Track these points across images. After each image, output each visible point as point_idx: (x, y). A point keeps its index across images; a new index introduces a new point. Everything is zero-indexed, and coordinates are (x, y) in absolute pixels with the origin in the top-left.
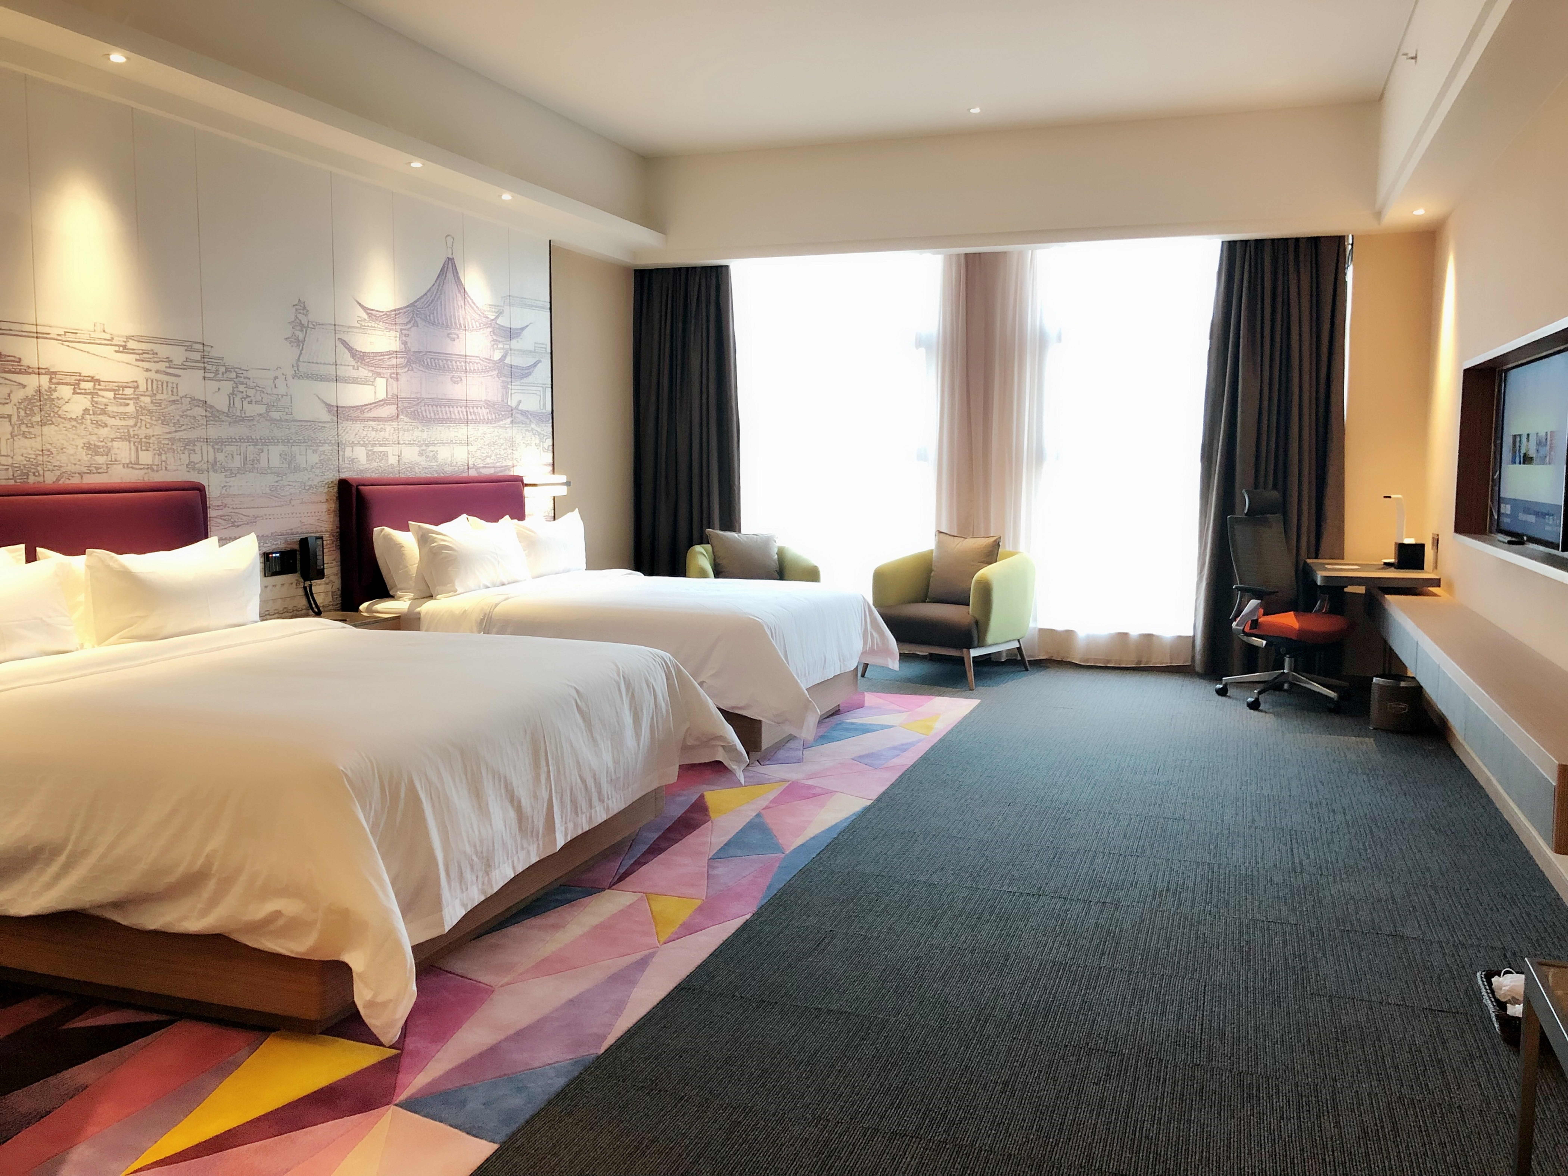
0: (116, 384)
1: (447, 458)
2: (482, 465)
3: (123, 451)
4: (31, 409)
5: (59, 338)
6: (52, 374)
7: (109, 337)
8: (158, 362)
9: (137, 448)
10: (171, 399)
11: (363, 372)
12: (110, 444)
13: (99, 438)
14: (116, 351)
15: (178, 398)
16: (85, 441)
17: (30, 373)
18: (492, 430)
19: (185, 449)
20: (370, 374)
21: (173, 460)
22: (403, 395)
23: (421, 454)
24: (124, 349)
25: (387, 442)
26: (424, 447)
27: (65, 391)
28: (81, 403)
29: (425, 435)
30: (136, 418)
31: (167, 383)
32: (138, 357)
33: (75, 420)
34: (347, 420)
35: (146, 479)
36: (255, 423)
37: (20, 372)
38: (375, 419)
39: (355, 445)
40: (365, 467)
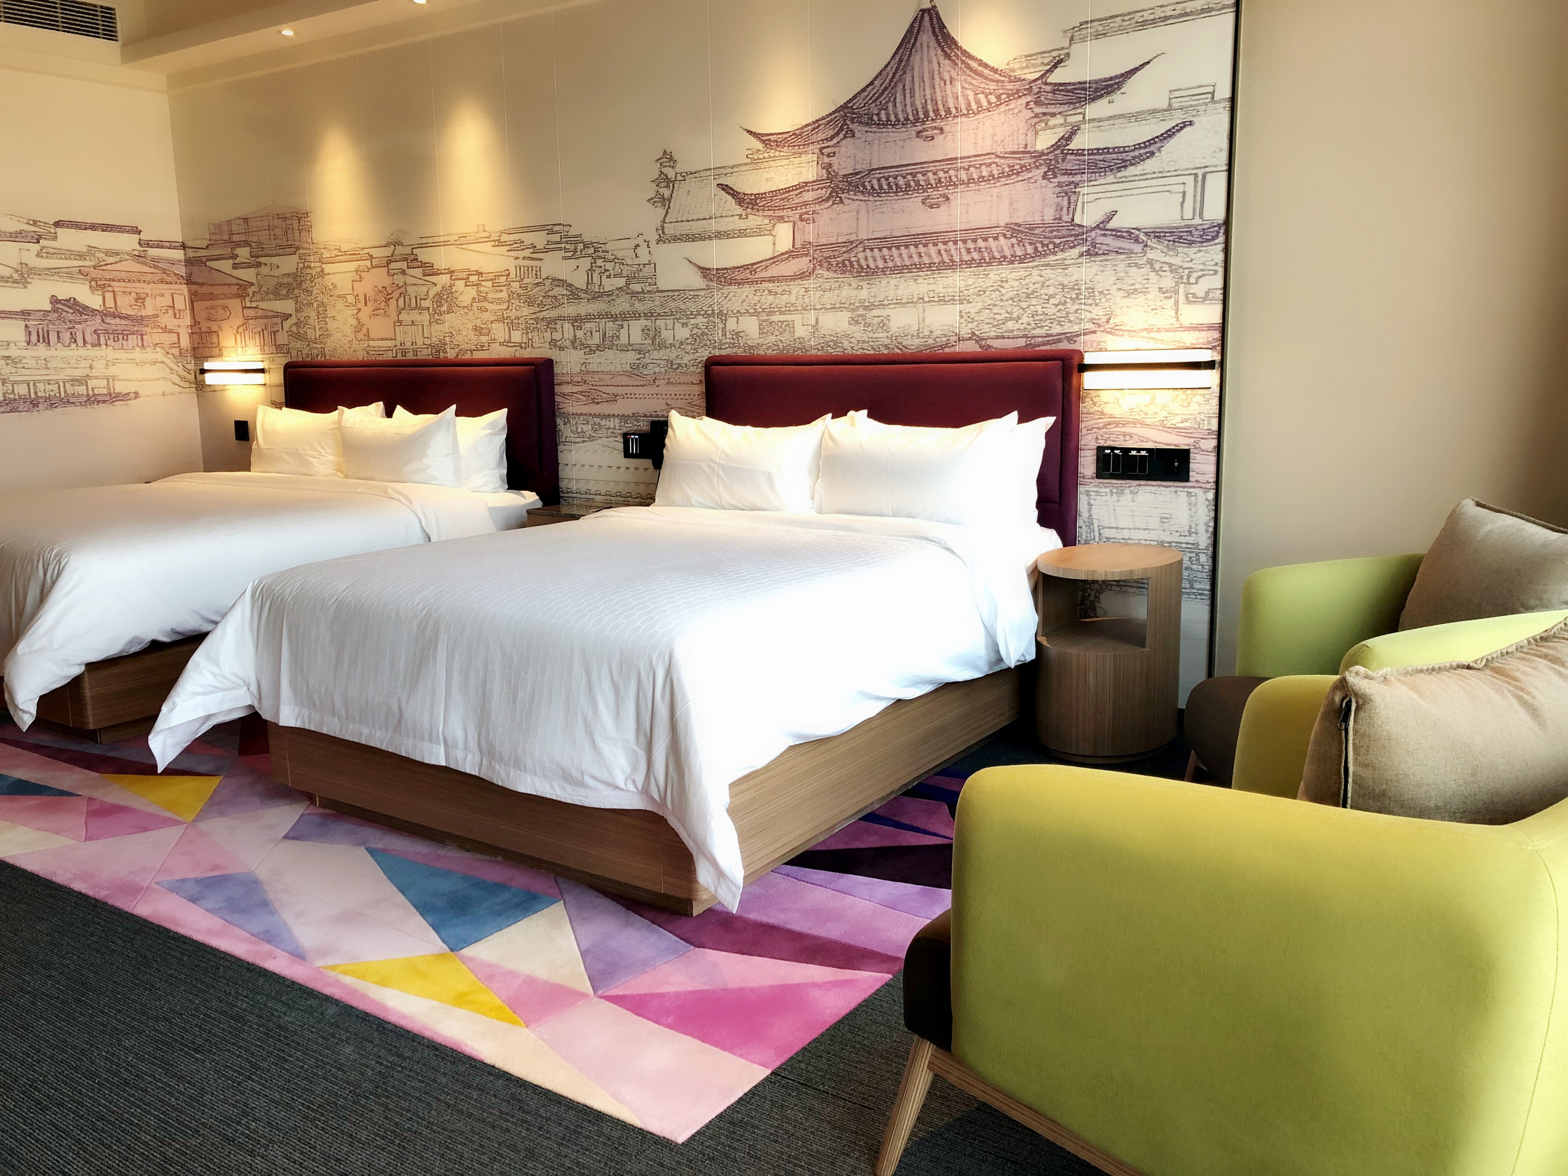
0: (493, 274)
1: (910, 326)
2: (993, 334)
3: (499, 332)
4: (440, 302)
5: (456, 243)
6: (451, 272)
7: (487, 235)
8: (524, 249)
9: (510, 328)
10: (535, 282)
11: (755, 220)
12: (490, 326)
13: (482, 321)
14: (493, 246)
15: (541, 280)
16: (474, 324)
17: (439, 274)
18: (1023, 273)
19: (548, 327)
20: (766, 221)
21: (537, 337)
22: (823, 241)
23: (854, 321)
24: (499, 243)
25: (792, 308)
26: (861, 311)
27: (460, 285)
28: (472, 292)
29: (864, 294)
30: (508, 301)
31: (532, 267)
32: (508, 248)
33: (467, 307)
34: (730, 284)
35: (518, 355)
36: (614, 298)
37: (433, 275)
38: (771, 280)
39: (742, 314)
40: (755, 342)
